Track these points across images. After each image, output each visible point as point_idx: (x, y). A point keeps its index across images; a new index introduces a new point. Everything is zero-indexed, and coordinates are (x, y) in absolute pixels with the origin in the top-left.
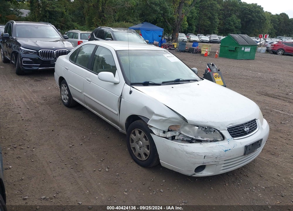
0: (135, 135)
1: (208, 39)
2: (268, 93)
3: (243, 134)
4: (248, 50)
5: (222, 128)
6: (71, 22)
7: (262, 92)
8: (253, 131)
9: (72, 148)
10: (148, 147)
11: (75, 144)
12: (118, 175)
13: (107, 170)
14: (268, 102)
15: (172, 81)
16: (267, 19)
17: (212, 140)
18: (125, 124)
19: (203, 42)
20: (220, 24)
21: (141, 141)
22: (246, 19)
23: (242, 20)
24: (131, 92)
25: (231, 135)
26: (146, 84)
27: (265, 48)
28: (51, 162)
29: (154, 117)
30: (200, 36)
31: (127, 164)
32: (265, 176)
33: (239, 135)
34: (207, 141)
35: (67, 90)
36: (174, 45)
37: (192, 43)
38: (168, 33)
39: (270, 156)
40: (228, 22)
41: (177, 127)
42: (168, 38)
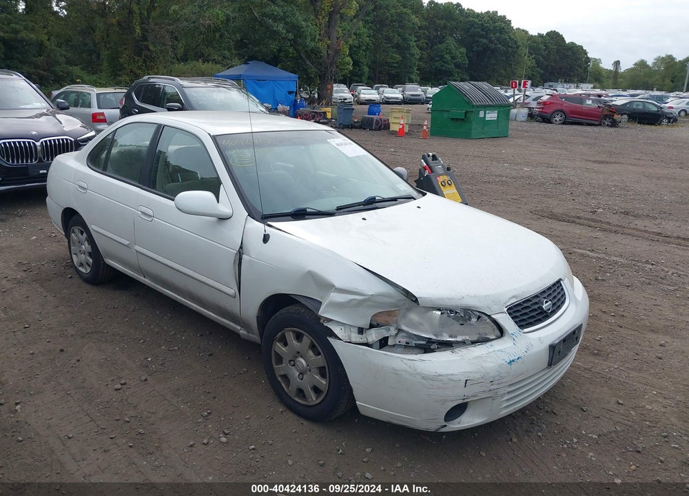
0: (286, 344)
1: (400, 96)
2: (555, 211)
3: (540, 317)
4: (492, 116)
5: (495, 308)
6: (65, 66)
7: (542, 211)
8: (559, 307)
9: (121, 391)
10: (322, 372)
11: (127, 381)
12: (254, 449)
13: (224, 439)
14: (558, 234)
15: (359, 204)
16: (520, 46)
17: (475, 338)
18: (257, 317)
19: (388, 102)
20: (421, 59)
21: (302, 357)
22: (478, 47)
23: (469, 49)
24: (266, 238)
25: (515, 322)
26: (300, 215)
27: (526, 111)
28: (70, 436)
29: (335, 297)
30: (381, 89)
31: (272, 418)
32: (591, 409)
33: (532, 320)
34: (463, 343)
35: (86, 242)
36: (325, 113)
37: (367, 106)
38: (309, 86)
39: (591, 359)
40: (439, 54)
41: (389, 316)
42: (310, 96)
